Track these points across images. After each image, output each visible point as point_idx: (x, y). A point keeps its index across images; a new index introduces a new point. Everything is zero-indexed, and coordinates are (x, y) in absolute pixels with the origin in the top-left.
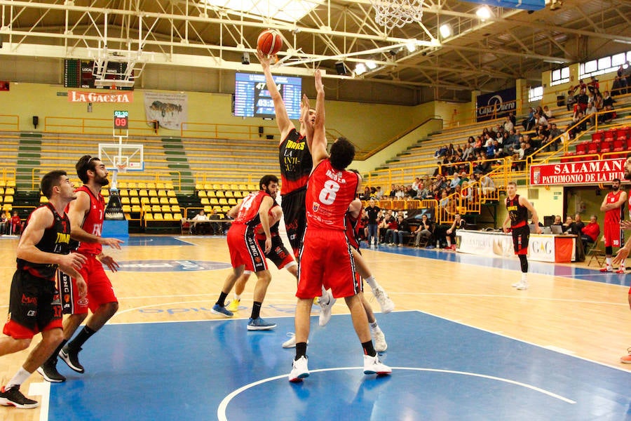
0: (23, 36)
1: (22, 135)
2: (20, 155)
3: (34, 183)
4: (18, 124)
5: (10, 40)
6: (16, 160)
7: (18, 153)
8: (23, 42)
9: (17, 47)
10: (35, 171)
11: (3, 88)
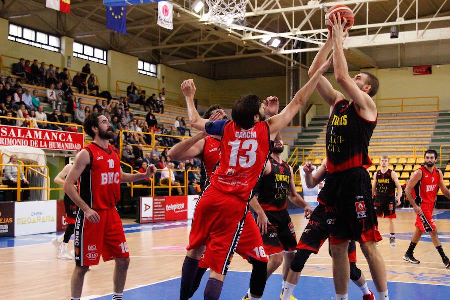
0: (428, 23)
1: (441, 115)
2: (435, 134)
3: (441, 160)
4: (438, 105)
5: (417, 28)
6: (431, 139)
7: (433, 132)
8: (428, 29)
9: (424, 33)
10: (443, 148)
11: (427, 72)
